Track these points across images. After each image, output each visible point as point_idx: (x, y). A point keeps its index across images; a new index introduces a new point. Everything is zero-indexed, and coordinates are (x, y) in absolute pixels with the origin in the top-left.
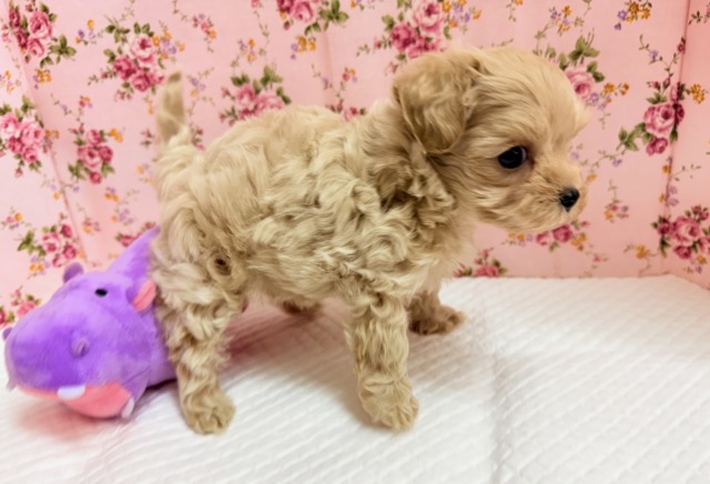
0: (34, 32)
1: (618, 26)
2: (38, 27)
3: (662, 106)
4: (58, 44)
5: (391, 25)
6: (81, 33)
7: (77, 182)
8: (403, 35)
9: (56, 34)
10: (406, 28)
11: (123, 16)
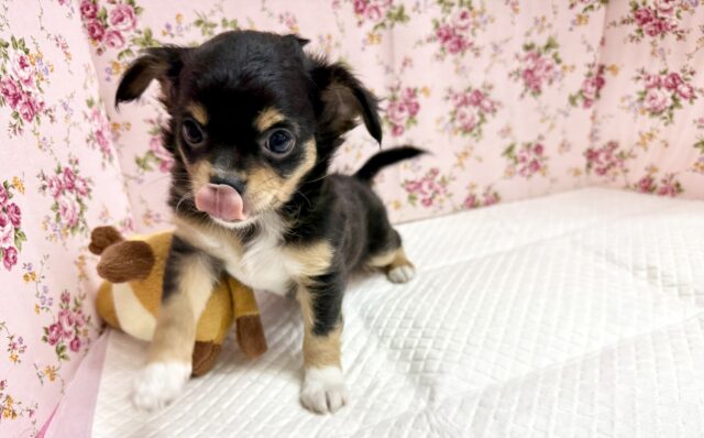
0: (115, 24)
1: (571, 29)
2: (121, 20)
3: (591, 79)
4: (143, 36)
5: (437, 26)
6: (168, 27)
7: (143, 174)
8: (444, 33)
9: (141, 26)
10: (447, 28)
11: (213, 12)
